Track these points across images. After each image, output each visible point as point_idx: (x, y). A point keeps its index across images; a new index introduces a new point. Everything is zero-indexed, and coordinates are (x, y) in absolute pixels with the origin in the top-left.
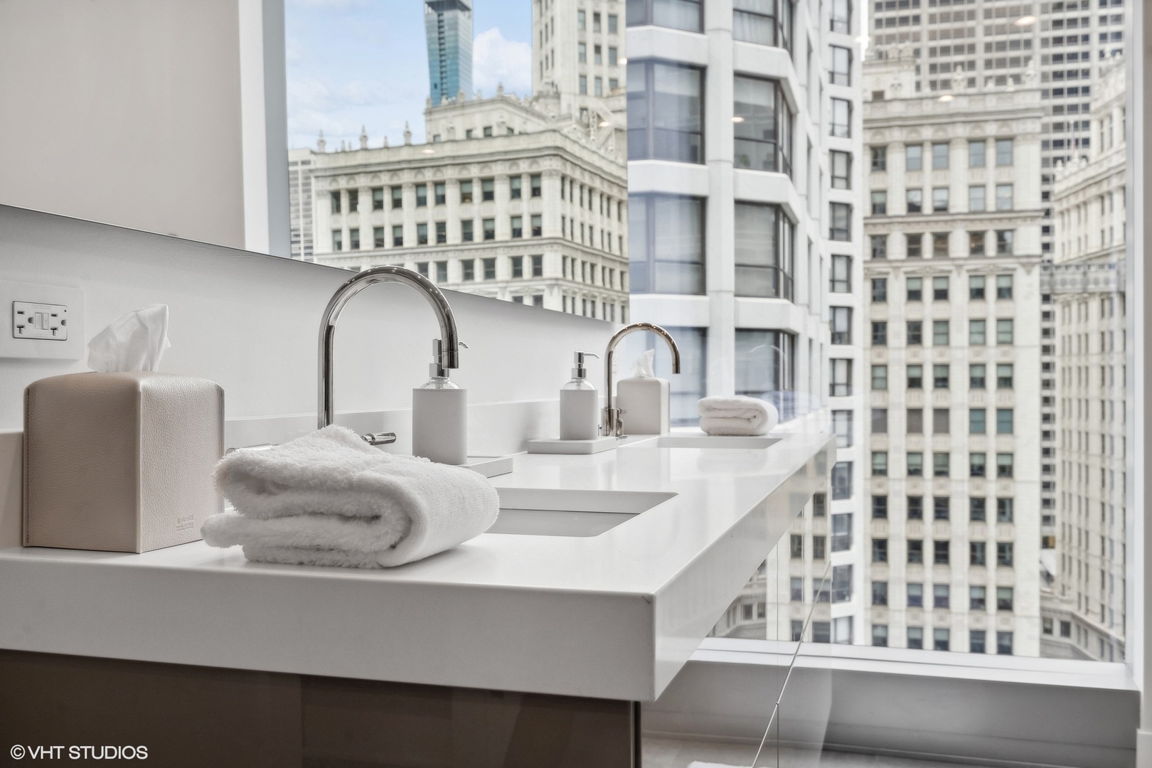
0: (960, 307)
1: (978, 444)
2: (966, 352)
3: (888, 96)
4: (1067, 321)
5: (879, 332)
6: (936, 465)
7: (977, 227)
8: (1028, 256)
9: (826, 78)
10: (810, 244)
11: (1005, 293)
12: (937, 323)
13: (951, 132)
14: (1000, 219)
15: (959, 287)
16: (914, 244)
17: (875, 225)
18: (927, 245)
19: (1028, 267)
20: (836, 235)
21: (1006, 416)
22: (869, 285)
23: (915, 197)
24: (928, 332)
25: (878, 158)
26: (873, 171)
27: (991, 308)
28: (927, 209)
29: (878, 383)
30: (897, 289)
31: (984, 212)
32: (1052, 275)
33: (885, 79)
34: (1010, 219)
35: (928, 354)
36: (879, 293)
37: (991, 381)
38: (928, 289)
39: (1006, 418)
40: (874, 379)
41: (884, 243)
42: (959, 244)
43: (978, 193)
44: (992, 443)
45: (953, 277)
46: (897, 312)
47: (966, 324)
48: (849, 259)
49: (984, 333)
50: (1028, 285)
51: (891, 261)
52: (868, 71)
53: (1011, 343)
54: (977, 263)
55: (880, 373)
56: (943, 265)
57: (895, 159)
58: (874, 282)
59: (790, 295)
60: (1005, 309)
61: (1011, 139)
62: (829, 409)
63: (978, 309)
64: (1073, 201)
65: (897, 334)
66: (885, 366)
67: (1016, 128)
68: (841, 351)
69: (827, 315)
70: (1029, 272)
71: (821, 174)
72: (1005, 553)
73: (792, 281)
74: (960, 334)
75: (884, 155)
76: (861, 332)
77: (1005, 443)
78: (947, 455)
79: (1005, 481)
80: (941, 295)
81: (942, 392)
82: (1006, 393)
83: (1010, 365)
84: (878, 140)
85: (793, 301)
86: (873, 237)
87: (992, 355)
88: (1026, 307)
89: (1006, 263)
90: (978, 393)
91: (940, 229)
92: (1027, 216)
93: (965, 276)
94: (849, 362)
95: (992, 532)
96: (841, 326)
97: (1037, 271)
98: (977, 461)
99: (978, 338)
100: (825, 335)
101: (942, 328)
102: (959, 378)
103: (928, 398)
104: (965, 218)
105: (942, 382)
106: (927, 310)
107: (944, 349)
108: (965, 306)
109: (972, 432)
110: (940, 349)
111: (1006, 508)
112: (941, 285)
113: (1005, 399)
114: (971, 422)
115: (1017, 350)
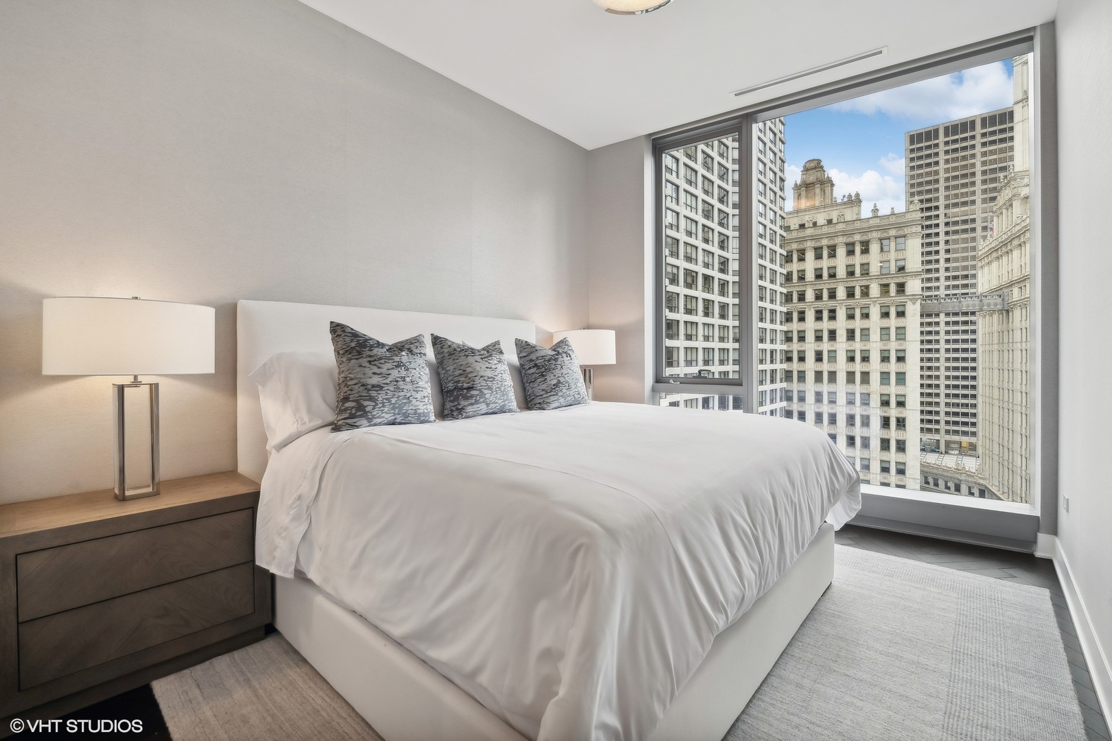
0: (875, 322)
1: (885, 390)
2: (878, 343)
3: (835, 221)
5: (833, 335)
6: (861, 400)
7: (885, 282)
8: (913, 295)
11: (901, 314)
12: (862, 330)
14: (898, 277)
15: (875, 312)
16: (851, 294)
18: (858, 292)
19: (914, 300)
21: (901, 377)
24: (858, 334)
27: (892, 322)
28: (858, 273)
30: (841, 314)
31: (889, 274)
34: (904, 277)
35: (858, 345)
36: (833, 315)
37: (893, 359)
38: (858, 313)
39: (901, 378)
41: (834, 292)
42: (875, 290)
43: (886, 265)
44: (893, 390)
45: (872, 307)
46: (842, 325)
47: (879, 330)
49: (888, 335)
50: (913, 310)
51: (837, 301)
53: (905, 339)
54: (885, 300)
55: (832, 355)
56: (865, 301)
57: (840, 251)
58: (829, 311)
60: (901, 322)
61: (904, 237)
63: (884, 323)
64: (986, 260)
65: (842, 335)
66: (836, 351)
67: (906, 231)
70: (914, 304)
72: (901, 445)
74: (875, 335)
75: (834, 249)
77: (901, 390)
78: (868, 395)
79: (901, 409)
80: (866, 316)
81: (865, 364)
82: (901, 364)
83: (904, 351)
84: (832, 242)
86: (829, 289)
87: (893, 346)
88: (913, 321)
89: (901, 299)
90: (885, 364)
91: (864, 284)
92: (916, 274)
93: (878, 307)
95: (893, 434)
97: (920, 302)
98: (885, 398)
99: (886, 337)
101: (865, 333)
102: (875, 357)
103: (858, 367)
104: (877, 277)
105: (865, 359)
106: (858, 324)
107: (866, 343)
108: (878, 321)
109: (882, 384)
110: (864, 343)
111: (901, 423)
112: (865, 311)
113: (900, 367)
114: (881, 379)
115: (907, 343)
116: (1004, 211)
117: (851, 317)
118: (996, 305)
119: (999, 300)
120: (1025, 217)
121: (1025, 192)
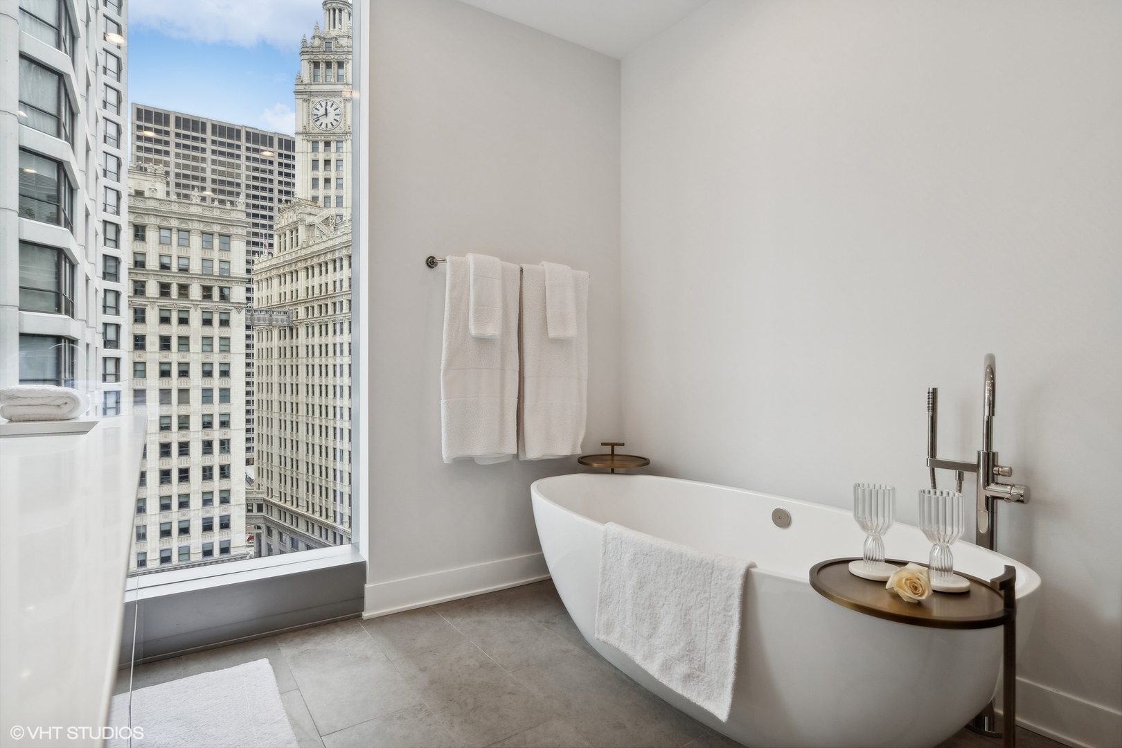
0: (195, 329)
1: (208, 409)
2: (200, 355)
3: (147, 194)
4: (260, 341)
5: (139, 342)
6: (179, 424)
7: (208, 283)
8: (239, 303)
9: (101, 173)
10: (87, 280)
11: (225, 323)
12: (180, 338)
13: (190, 226)
14: (222, 280)
15: (195, 318)
16: (165, 290)
17: (136, 274)
18: (174, 291)
19: (239, 310)
20: (107, 277)
21: (225, 393)
22: (131, 312)
23: (166, 260)
24: (174, 343)
25: (139, 232)
26: (135, 240)
27: (216, 331)
28: (174, 267)
29: (138, 373)
30: (152, 315)
31: (212, 275)
32: (252, 315)
33: (146, 184)
34: (228, 281)
35: (174, 356)
36: (139, 316)
37: (216, 373)
38: (175, 317)
39: (225, 395)
40: (135, 371)
41: (143, 286)
42: (195, 292)
43: (207, 264)
44: (216, 409)
45: (192, 311)
46: (152, 329)
47: (200, 339)
48: (117, 294)
49: (211, 345)
50: (238, 320)
51: (148, 298)
52: (131, 176)
53: (229, 351)
54: (207, 304)
55: (140, 367)
56: (184, 303)
57: (151, 235)
58: (136, 311)
59: (70, 311)
60: (225, 332)
61: (229, 236)
62: (102, 391)
63: (207, 331)
64: (264, 276)
65: (152, 343)
66: (144, 363)
67: (232, 231)
68: (111, 353)
69: (101, 329)
70: (239, 312)
71: (97, 234)
72: (225, 472)
73: (73, 304)
74: (195, 345)
75: (144, 231)
76: (126, 341)
77: (225, 408)
78: (187, 417)
79: (224, 430)
80: (183, 321)
81: (183, 379)
82: (225, 379)
83: (228, 364)
84: (139, 221)
85: (73, 317)
86: (135, 282)
87: (216, 358)
88: (237, 332)
89: (225, 306)
90: (208, 380)
91: (183, 281)
92: (240, 281)
93: (199, 311)
94: (117, 360)
95: (216, 460)
96: (111, 335)
97: (244, 312)
98: (207, 419)
99: (207, 348)
100: (99, 341)
101: (184, 341)
102: (195, 371)
103: (175, 383)
104: (199, 277)
105: (184, 373)
106: (174, 330)
107: (185, 353)
108: (200, 329)
109: (203, 402)
110: (182, 353)
111: (225, 445)
112: (183, 315)
113: (224, 383)
114: (203, 397)
115: (232, 356)
117: (165, 320)
118: (282, 321)
119: (285, 317)
120: (311, 243)
121: (309, 220)
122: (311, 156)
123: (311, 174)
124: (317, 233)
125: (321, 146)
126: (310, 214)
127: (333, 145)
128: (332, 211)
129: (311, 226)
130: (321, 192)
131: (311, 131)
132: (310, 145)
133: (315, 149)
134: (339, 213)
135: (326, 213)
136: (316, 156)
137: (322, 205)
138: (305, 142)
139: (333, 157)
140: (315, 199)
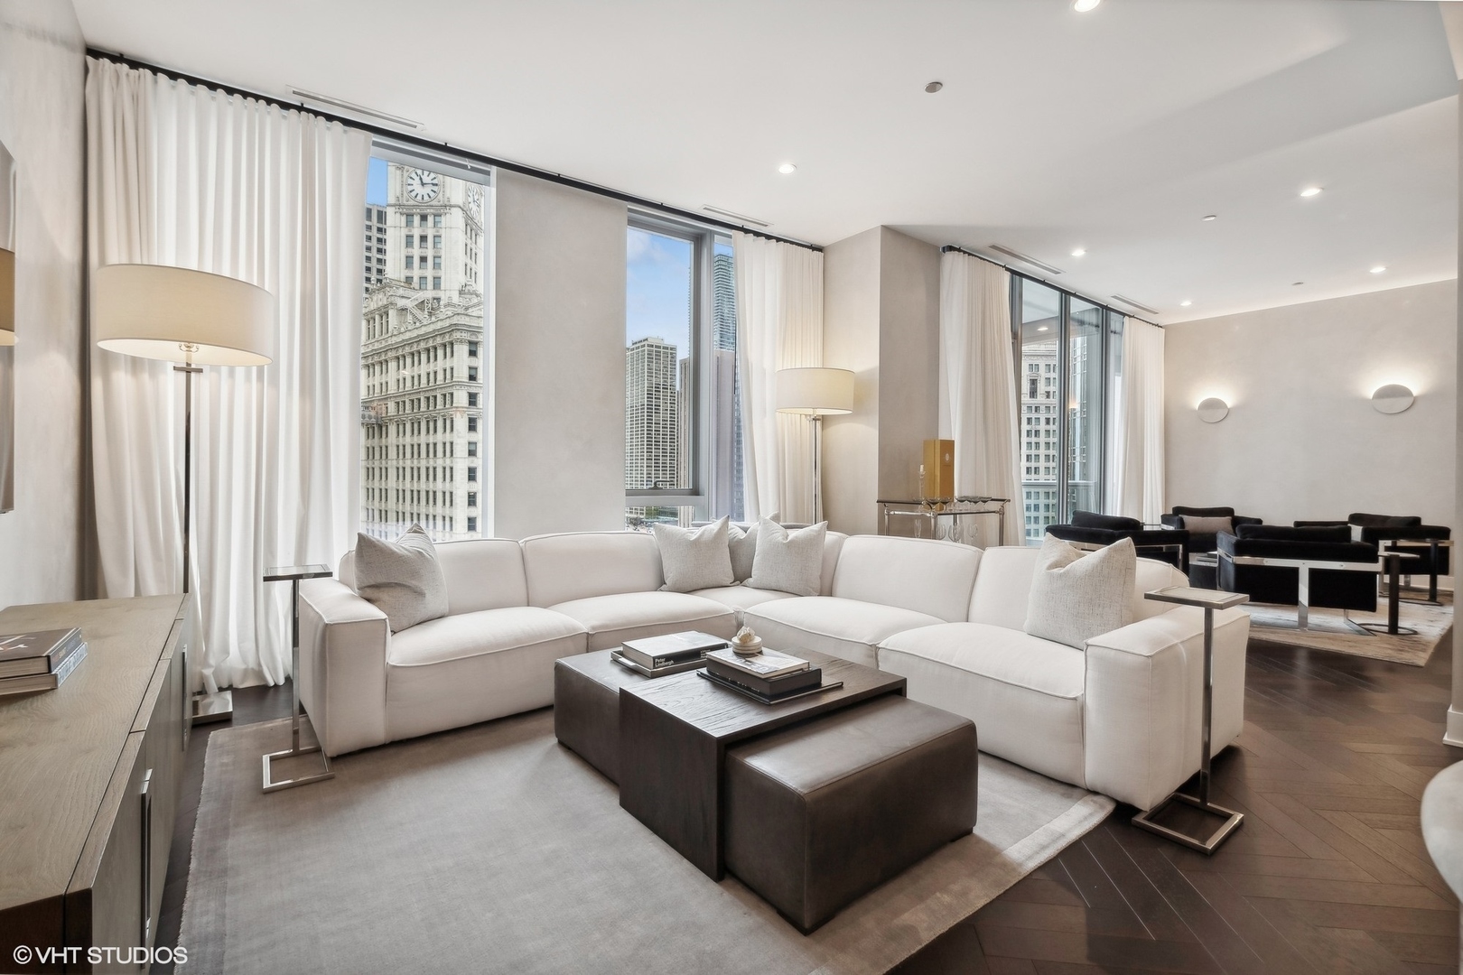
116: (377, 318)
119: (374, 414)
120: (402, 330)
121: (401, 303)
122: (404, 232)
123: (404, 252)
124: (410, 318)
125: (417, 219)
126: (403, 297)
127: (430, 219)
128: (429, 294)
129: (404, 310)
130: (416, 273)
131: (405, 202)
132: (404, 218)
133: (409, 223)
134: (437, 296)
135: (421, 295)
136: (410, 231)
137: (417, 287)
138: (398, 215)
139: (430, 233)
140: (409, 280)
